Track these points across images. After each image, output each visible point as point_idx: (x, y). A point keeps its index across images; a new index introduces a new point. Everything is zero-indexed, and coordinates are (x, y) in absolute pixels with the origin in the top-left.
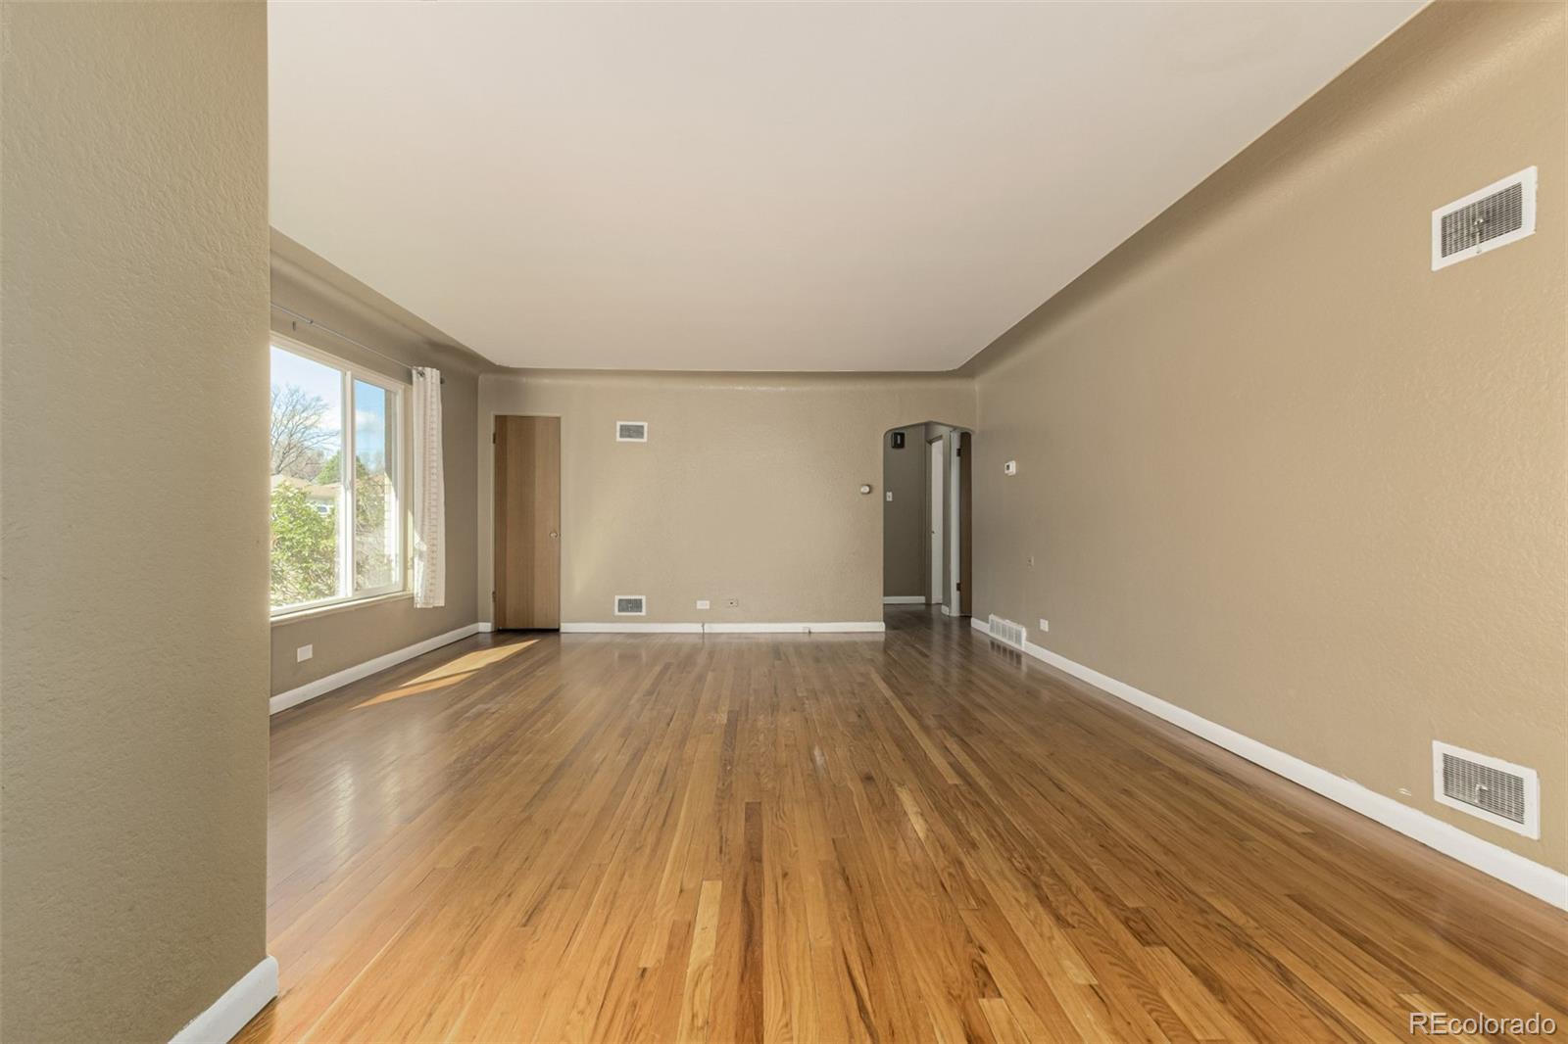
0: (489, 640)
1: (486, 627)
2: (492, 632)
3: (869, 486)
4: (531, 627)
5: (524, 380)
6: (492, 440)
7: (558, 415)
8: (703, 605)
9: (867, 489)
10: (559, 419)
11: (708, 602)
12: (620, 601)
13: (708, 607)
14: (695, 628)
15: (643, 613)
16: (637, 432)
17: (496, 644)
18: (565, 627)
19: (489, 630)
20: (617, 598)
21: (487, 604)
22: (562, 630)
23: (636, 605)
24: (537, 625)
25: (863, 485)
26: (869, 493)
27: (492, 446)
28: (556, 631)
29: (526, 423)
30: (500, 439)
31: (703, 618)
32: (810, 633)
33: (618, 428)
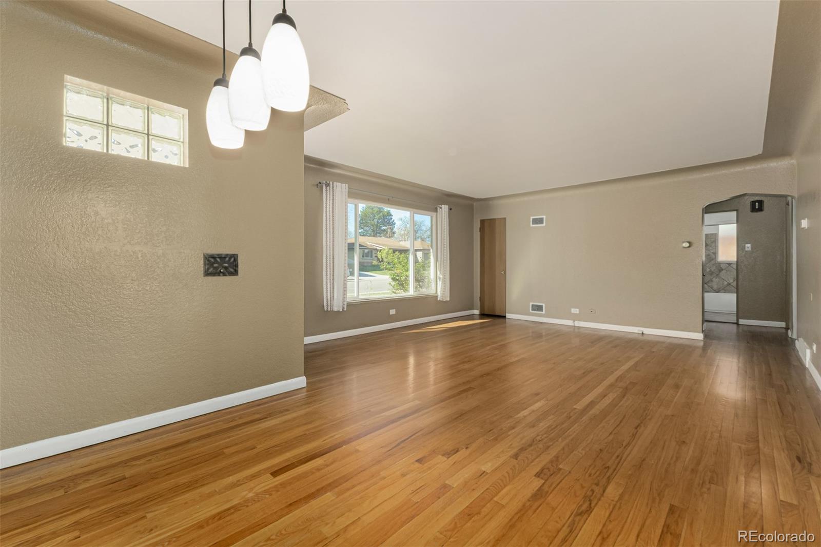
0: (478, 317)
1: (477, 312)
2: (479, 315)
3: (689, 243)
4: (494, 314)
5: (491, 202)
6: (479, 230)
7: (505, 217)
8: (575, 311)
9: (688, 245)
10: (505, 218)
11: (578, 310)
12: (532, 305)
13: (578, 312)
14: (570, 323)
15: (544, 312)
16: (540, 221)
17: (481, 319)
18: (508, 316)
19: (478, 313)
20: (531, 304)
21: (477, 303)
22: (507, 317)
23: (540, 308)
24: (497, 314)
25: (684, 242)
26: (689, 247)
27: (479, 233)
28: (505, 317)
29: (492, 221)
30: (482, 229)
31: (574, 317)
32: (643, 333)
33: (531, 220)
